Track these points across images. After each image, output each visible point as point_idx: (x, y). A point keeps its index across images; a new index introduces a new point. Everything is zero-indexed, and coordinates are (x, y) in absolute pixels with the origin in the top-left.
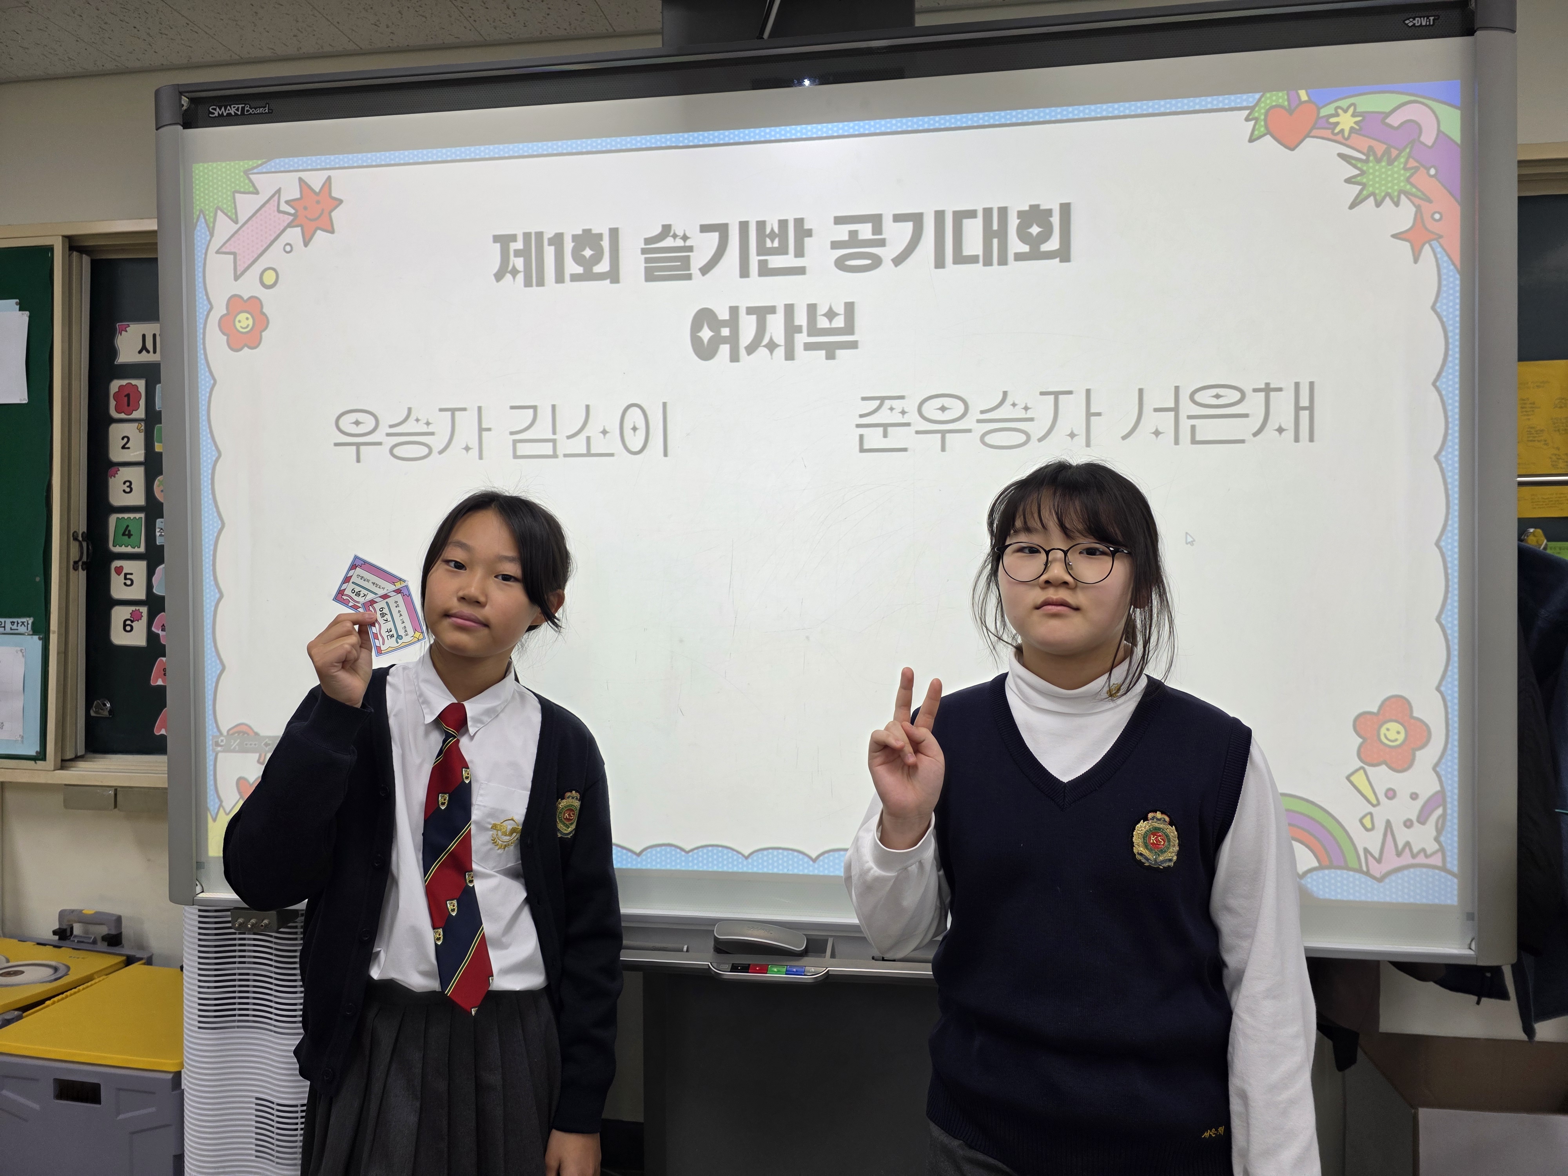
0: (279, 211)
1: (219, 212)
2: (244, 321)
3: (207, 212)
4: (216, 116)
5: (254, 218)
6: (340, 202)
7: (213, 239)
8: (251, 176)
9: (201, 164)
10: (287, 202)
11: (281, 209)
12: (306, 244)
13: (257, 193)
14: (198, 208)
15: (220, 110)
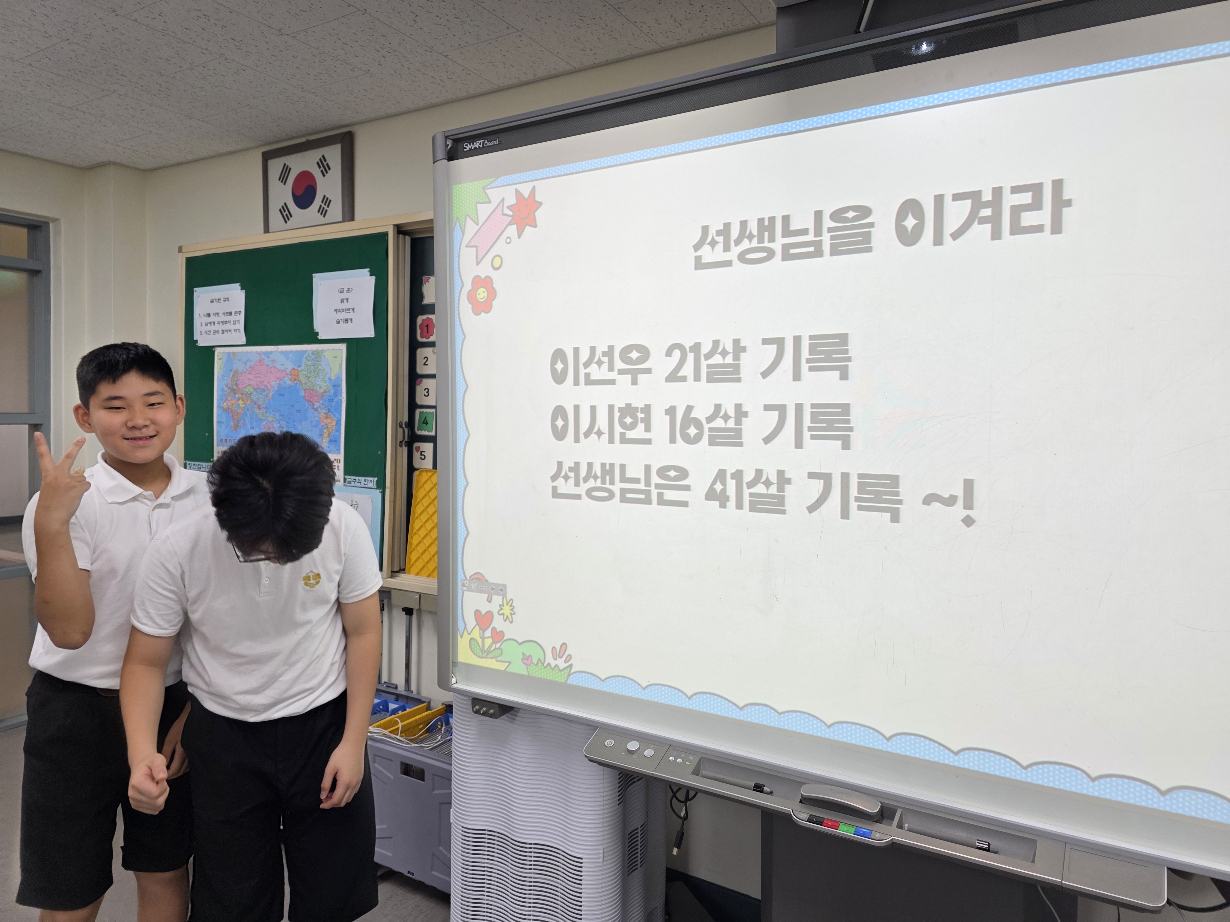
0: (504, 214)
1: (468, 218)
2: (482, 294)
3: (461, 219)
4: (467, 151)
5: (488, 220)
6: (540, 204)
7: (464, 237)
8: (487, 191)
9: (457, 185)
10: (508, 207)
11: (505, 212)
12: (519, 237)
13: (490, 202)
14: (455, 216)
15: (470, 145)
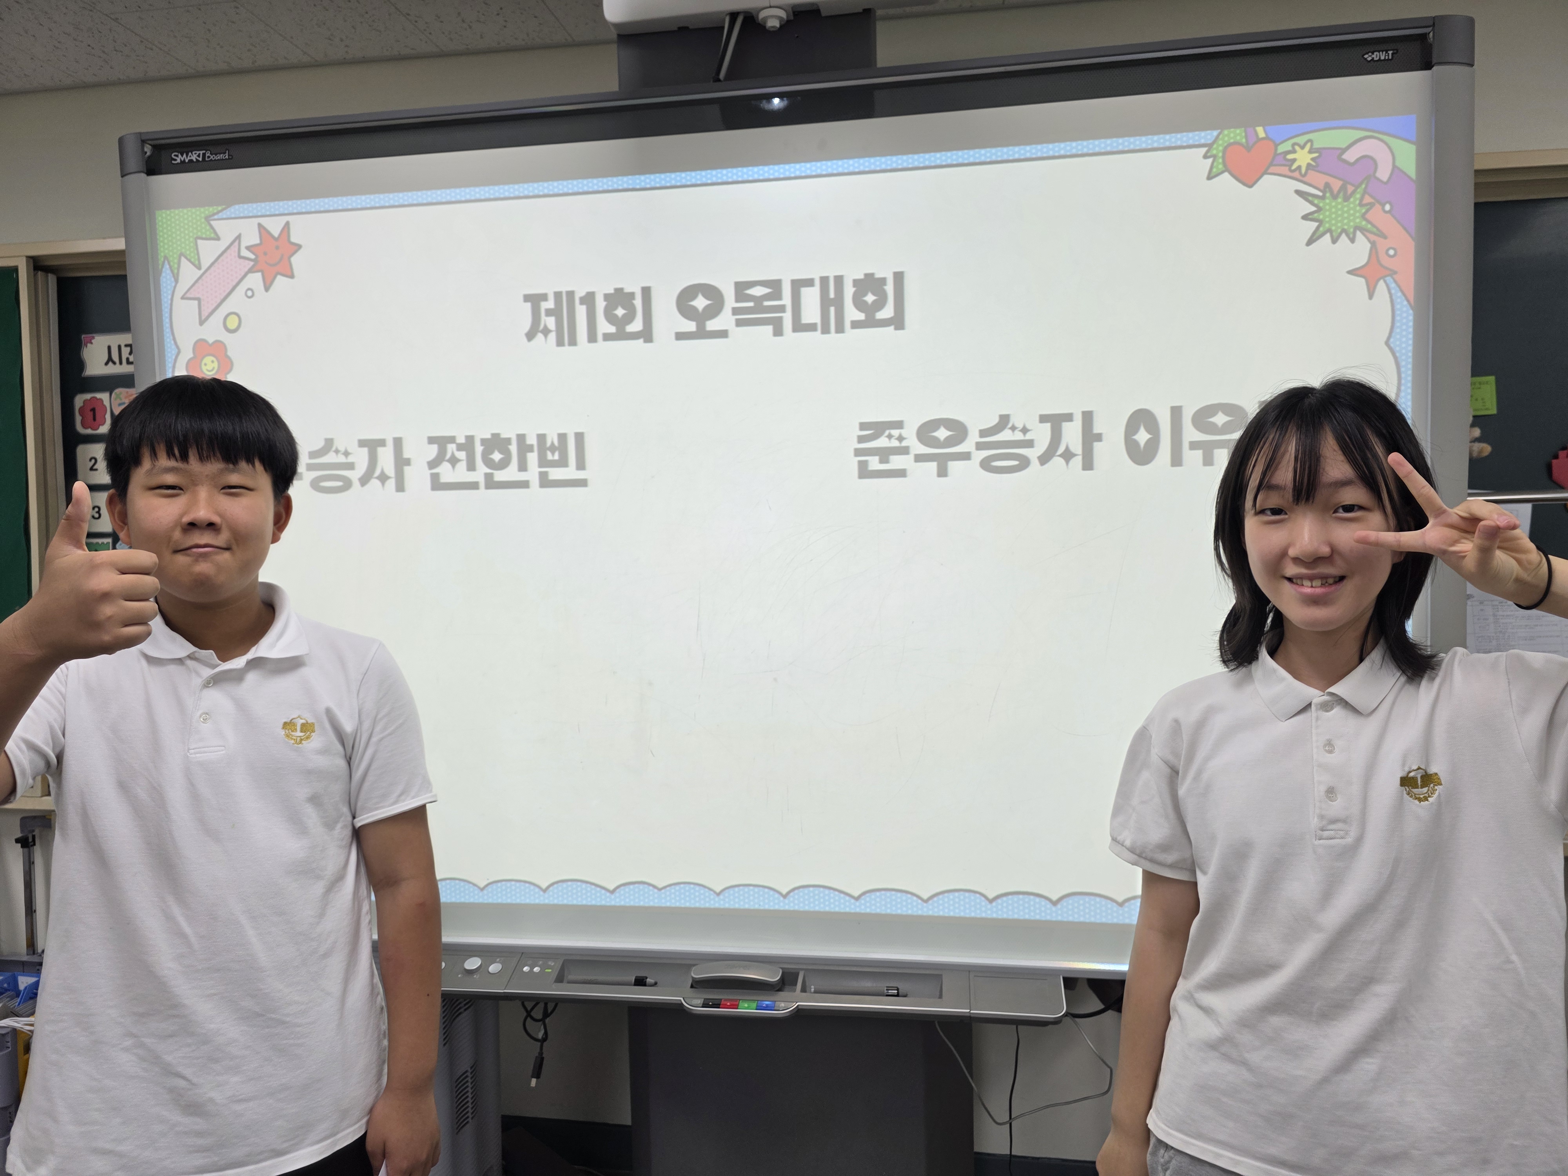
0: (240, 257)
2: (210, 365)
3: (171, 259)
4: (178, 163)
6: (299, 247)
7: (178, 284)
8: (212, 222)
9: (164, 211)
10: (248, 248)
11: (242, 254)
12: (267, 289)
13: (218, 238)
14: (162, 254)
15: (182, 156)
